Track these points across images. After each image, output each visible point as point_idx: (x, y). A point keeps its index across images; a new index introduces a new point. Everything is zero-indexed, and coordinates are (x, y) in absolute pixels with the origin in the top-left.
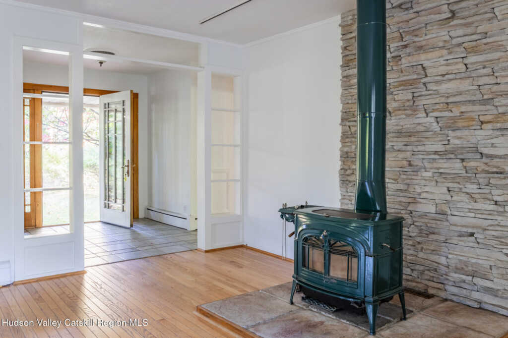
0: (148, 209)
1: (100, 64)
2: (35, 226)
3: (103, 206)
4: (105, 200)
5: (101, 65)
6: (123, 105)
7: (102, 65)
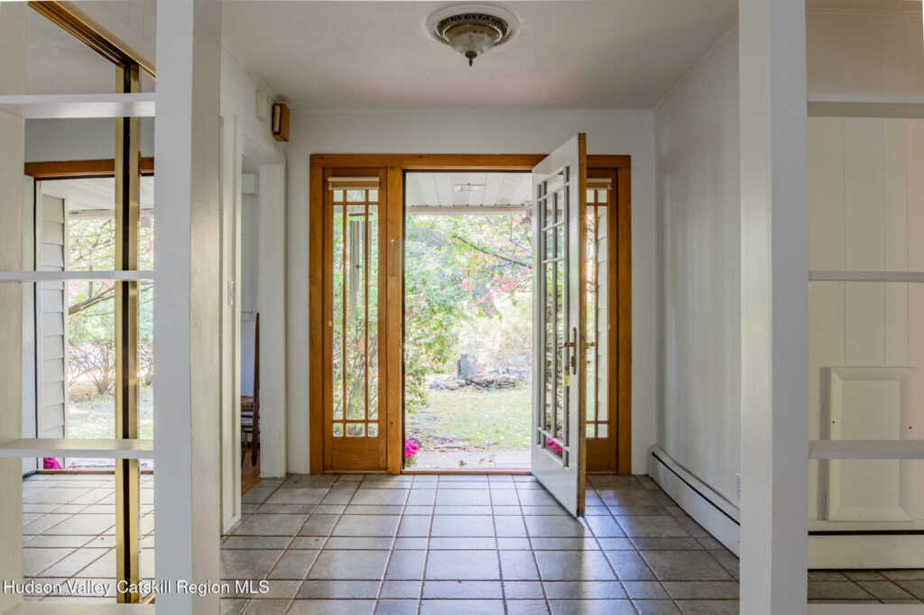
0: (653, 454)
1: (468, 60)
2: (386, 469)
3: (536, 440)
4: (540, 426)
5: (471, 63)
6: (568, 180)
7: (474, 60)
